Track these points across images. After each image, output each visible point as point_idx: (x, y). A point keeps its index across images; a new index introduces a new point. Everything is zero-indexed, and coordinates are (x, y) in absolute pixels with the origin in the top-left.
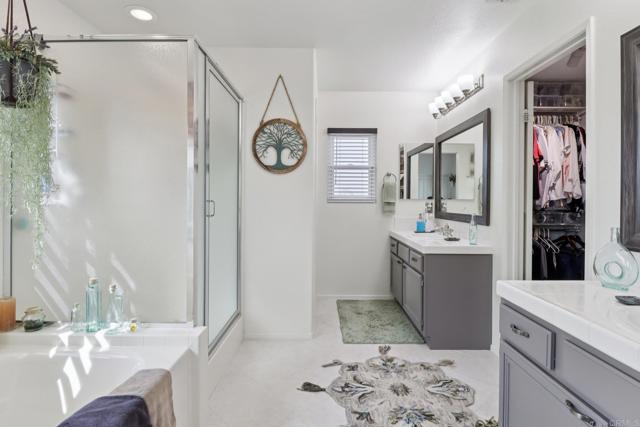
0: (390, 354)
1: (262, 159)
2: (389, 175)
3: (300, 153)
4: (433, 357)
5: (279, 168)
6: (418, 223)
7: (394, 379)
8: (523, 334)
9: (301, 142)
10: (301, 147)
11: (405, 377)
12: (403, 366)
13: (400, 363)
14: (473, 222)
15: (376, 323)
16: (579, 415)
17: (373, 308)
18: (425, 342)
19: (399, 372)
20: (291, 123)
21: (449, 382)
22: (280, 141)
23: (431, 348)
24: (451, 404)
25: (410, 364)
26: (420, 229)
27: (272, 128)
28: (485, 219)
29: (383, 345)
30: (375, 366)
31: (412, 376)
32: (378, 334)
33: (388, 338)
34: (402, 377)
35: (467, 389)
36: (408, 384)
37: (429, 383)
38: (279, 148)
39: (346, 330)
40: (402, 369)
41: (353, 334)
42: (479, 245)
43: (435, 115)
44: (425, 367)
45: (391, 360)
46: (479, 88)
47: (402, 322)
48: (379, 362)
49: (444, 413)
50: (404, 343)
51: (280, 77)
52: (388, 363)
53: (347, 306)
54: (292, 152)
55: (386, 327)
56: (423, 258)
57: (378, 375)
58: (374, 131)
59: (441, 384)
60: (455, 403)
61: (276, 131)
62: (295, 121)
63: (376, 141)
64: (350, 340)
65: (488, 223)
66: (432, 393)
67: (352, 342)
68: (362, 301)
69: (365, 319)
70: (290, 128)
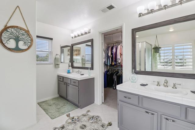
0: (71, 116)
1: (6, 45)
2: (57, 55)
3: (29, 44)
4: (84, 111)
5: (17, 49)
6: (68, 70)
7: (79, 124)
8: (129, 98)
9: (30, 39)
10: (30, 41)
11: (82, 122)
12: (78, 118)
13: (77, 118)
14: (89, 69)
15: (59, 107)
16: (150, 114)
17: (54, 102)
18: (78, 107)
19: (78, 121)
20: (24, 30)
21: (93, 117)
22: (18, 37)
23: (81, 109)
24: (98, 123)
25: (80, 117)
26: (69, 72)
27: (13, 30)
28: (92, 68)
29: (67, 114)
30: (70, 123)
31: (83, 120)
32: (63, 110)
33: (67, 111)
34: (80, 122)
35: (98, 117)
36: (84, 123)
37: (89, 120)
38: (17, 40)
39: (50, 114)
40: (79, 119)
41: (54, 114)
42: (91, 75)
43: (72, 37)
44: (84, 115)
45: (73, 118)
46: (89, 33)
47: (67, 103)
48: (70, 121)
49: (99, 127)
50: (73, 110)
51: (18, 6)
52: (73, 119)
53: (43, 104)
54: (25, 43)
55: (63, 107)
56: (79, 82)
57: (73, 126)
58: (52, 39)
59: (92, 119)
60: (99, 122)
61: (15, 32)
62: (26, 29)
63: (52, 43)
64: (54, 117)
65: (93, 69)
66: (92, 123)
67: (55, 118)
68: (48, 100)
69: (54, 106)
70: (24, 32)
